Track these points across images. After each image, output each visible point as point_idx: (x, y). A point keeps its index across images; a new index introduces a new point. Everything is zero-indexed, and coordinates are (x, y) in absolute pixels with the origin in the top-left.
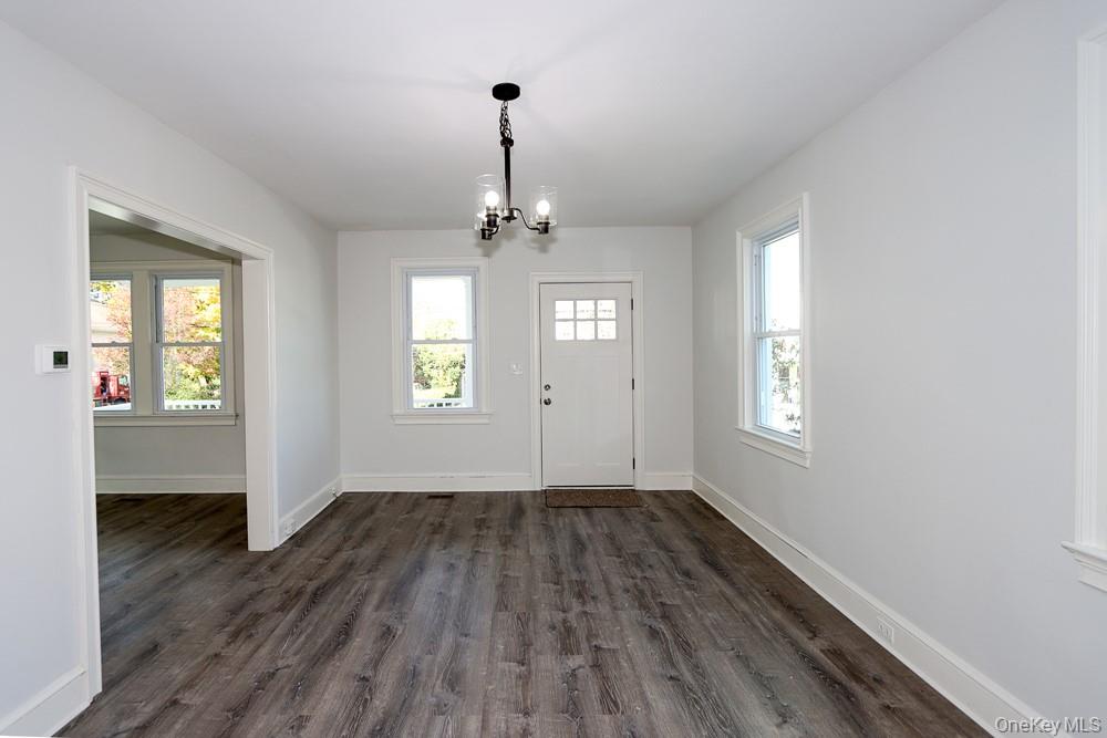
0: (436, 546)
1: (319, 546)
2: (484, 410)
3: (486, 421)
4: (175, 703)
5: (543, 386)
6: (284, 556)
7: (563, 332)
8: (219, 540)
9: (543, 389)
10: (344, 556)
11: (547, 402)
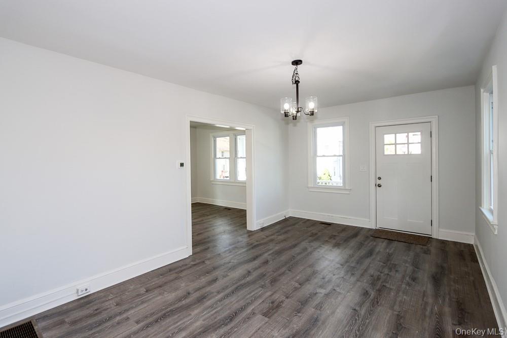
0: (307, 241)
1: (267, 233)
2: (347, 188)
3: (348, 193)
4: (204, 262)
5: (377, 178)
6: (255, 233)
7: (389, 150)
8: (241, 225)
9: (377, 179)
10: (273, 237)
11: (379, 186)
